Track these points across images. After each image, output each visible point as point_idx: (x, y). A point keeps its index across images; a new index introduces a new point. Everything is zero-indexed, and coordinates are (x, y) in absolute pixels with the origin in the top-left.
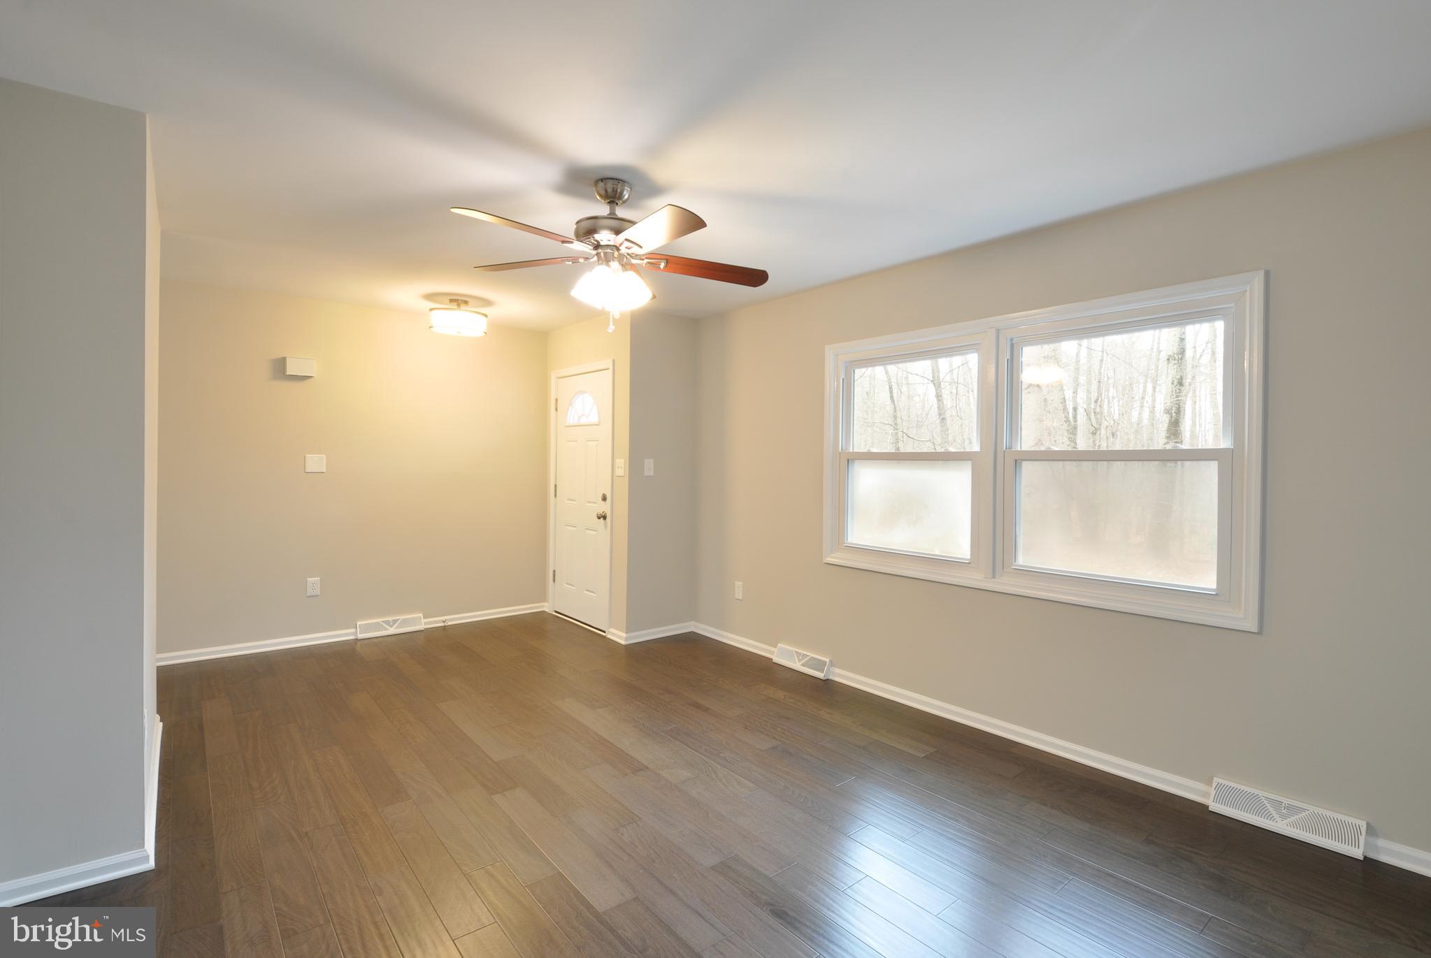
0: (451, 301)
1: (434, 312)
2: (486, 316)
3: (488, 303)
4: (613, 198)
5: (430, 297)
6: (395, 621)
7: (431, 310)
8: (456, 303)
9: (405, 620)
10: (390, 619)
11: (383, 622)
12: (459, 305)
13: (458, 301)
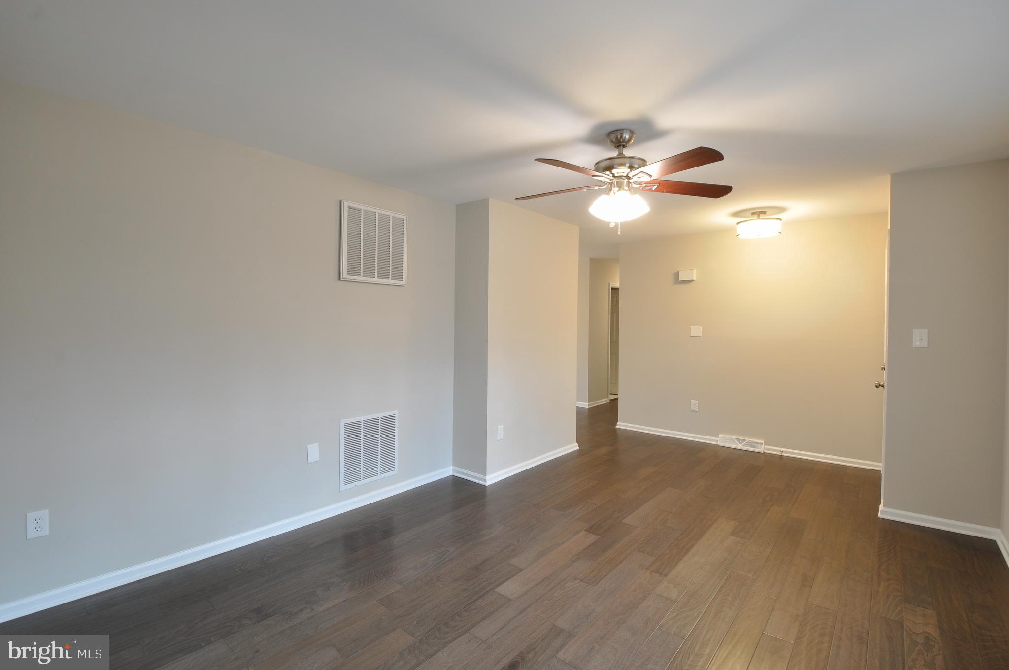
0: (753, 214)
1: (739, 224)
2: (781, 219)
3: (782, 210)
4: (620, 144)
5: (736, 214)
6: (744, 441)
7: (737, 223)
8: (757, 215)
9: (750, 442)
10: (741, 438)
11: (736, 439)
12: (759, 216)
13: (759, 213)
